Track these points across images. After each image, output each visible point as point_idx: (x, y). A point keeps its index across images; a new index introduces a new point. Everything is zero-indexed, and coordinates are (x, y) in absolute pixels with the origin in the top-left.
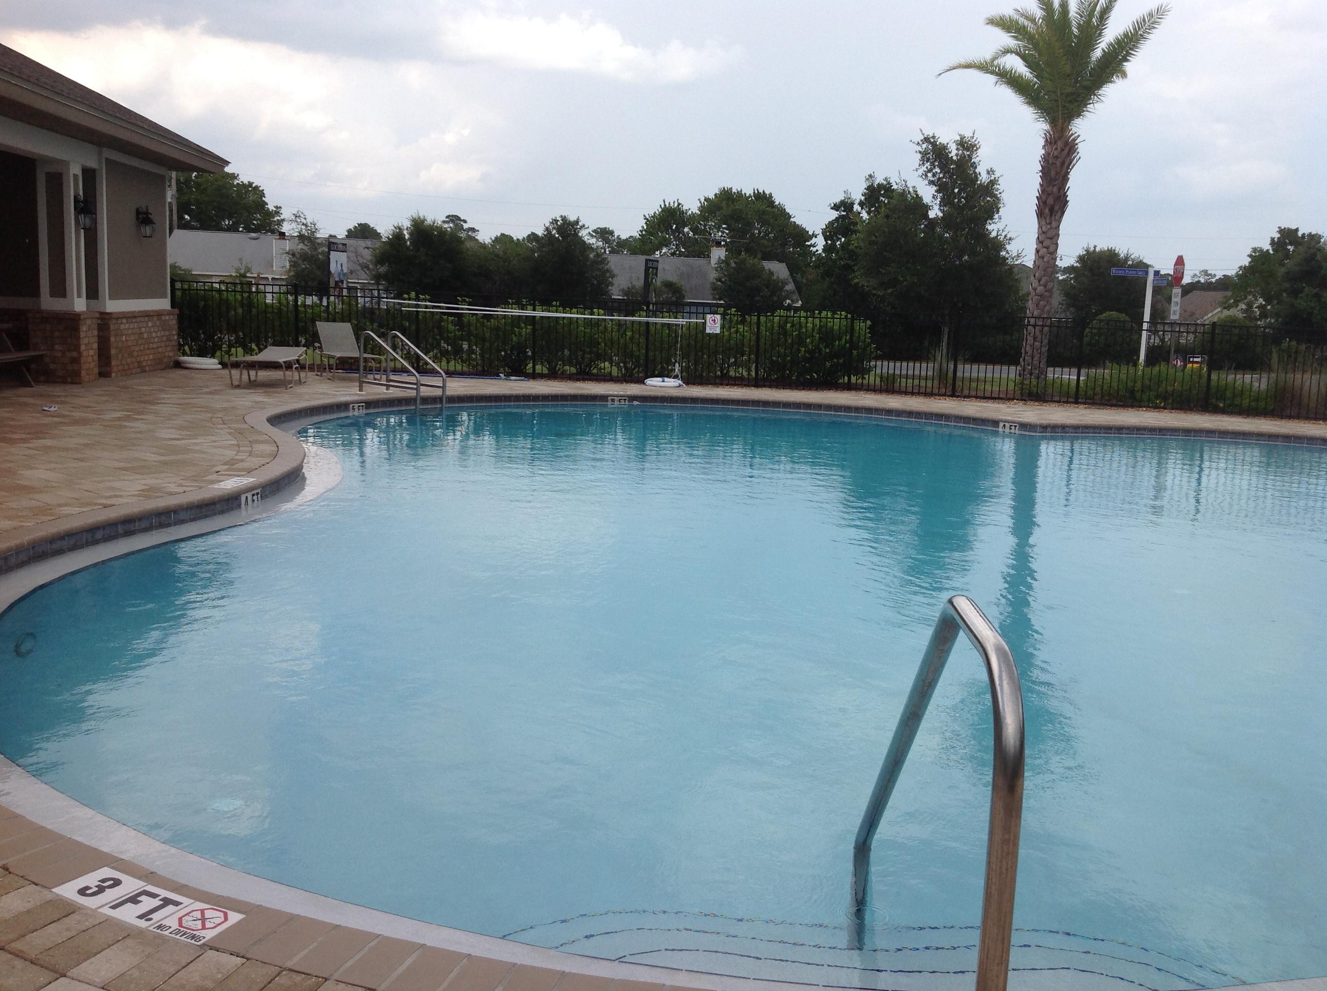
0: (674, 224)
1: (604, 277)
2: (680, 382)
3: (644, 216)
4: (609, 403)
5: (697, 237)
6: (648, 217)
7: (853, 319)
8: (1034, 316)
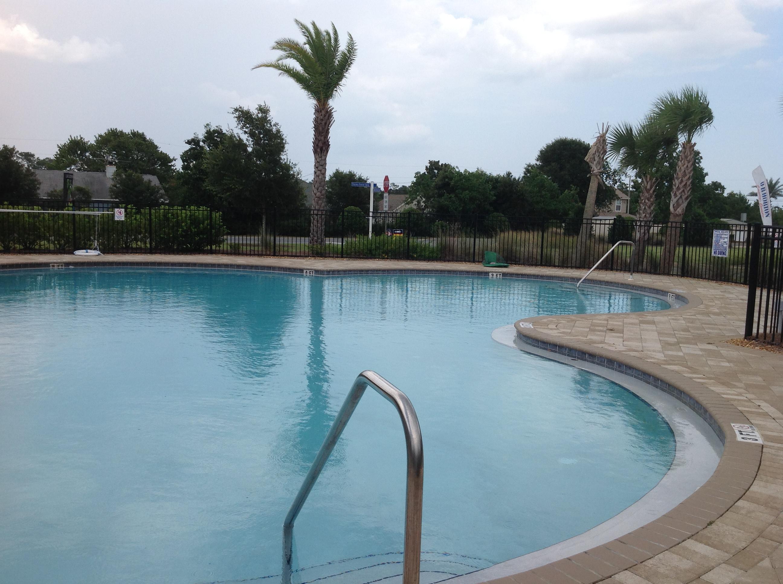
0: (79, 150)
1: (34, 185)
2: (99, 252)
3: (58, 145)
4: (51, 268)
5: (95, 159)
6: (60, 146)
7: (211, 211)
8: (316, 209)
